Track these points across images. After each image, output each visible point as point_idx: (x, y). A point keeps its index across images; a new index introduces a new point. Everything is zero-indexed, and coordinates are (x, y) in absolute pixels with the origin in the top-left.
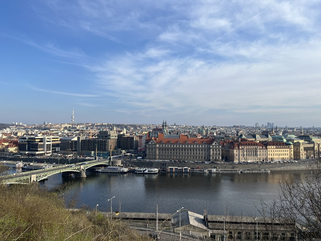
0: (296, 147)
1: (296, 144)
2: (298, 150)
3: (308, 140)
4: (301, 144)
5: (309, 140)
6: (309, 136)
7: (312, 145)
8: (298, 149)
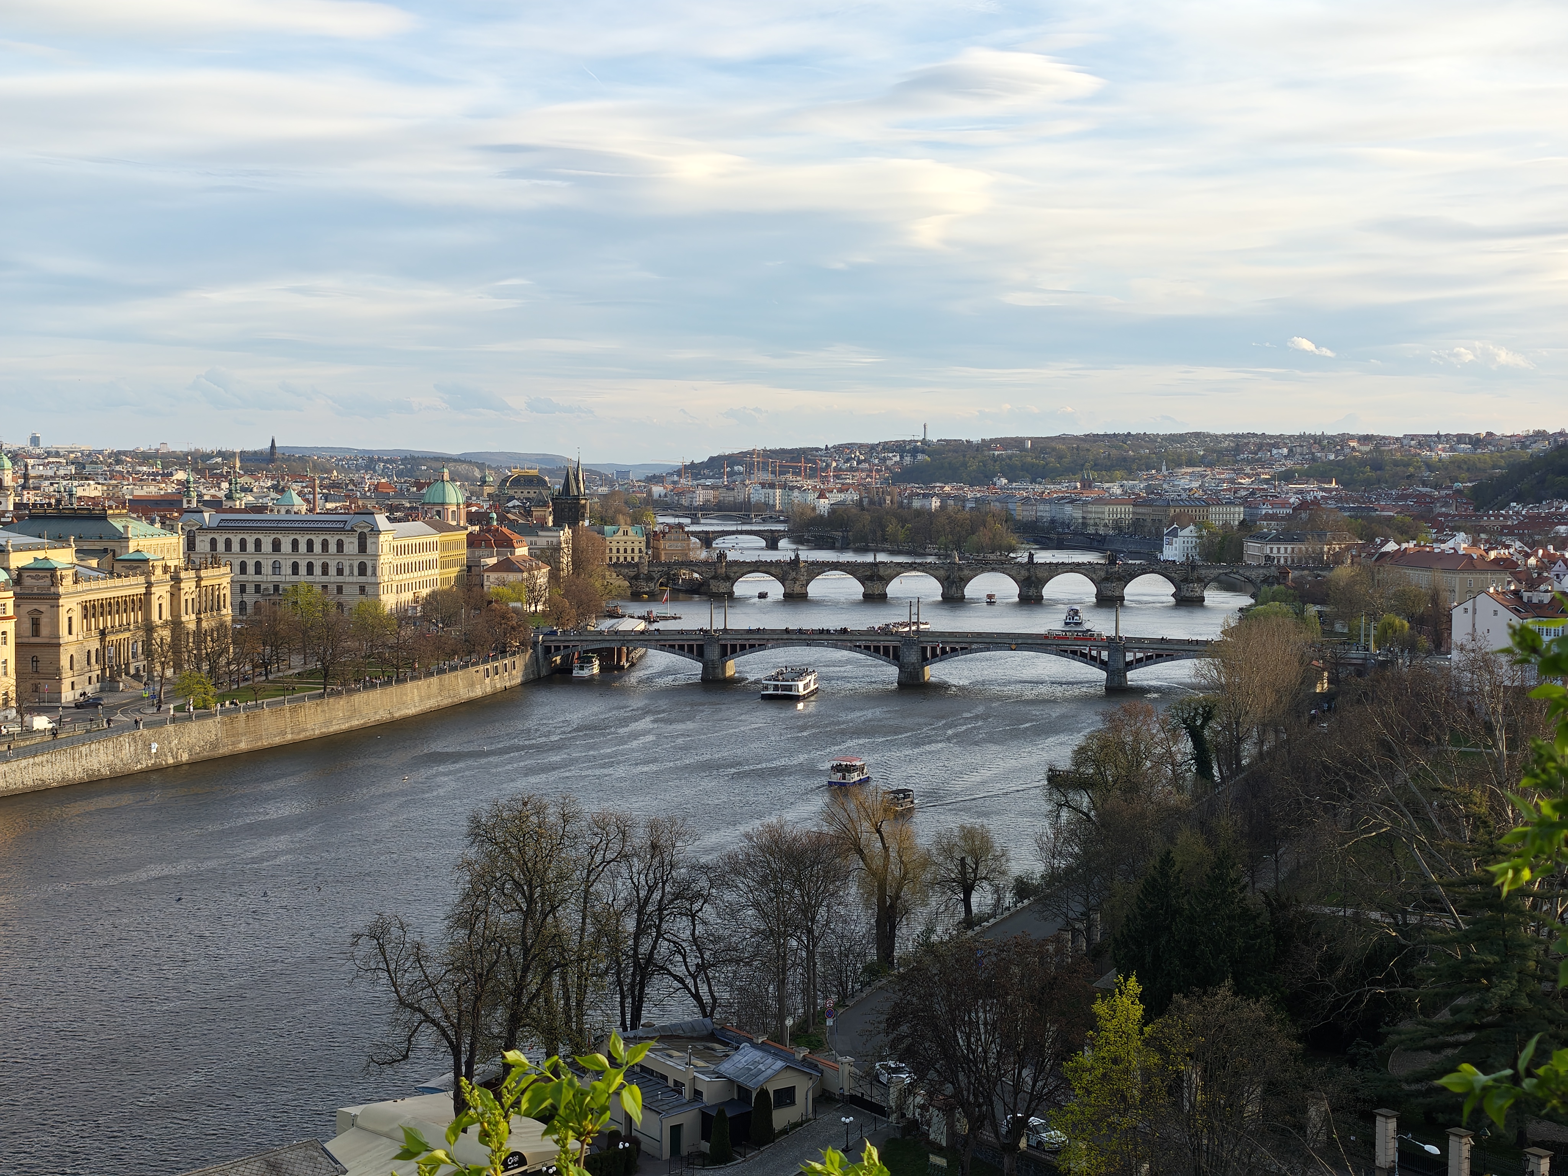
0: (27, 607)
1: (27, 581)
2: (45, 631)
3: (99, 546)
4: (68, 581)
5: (110, 545)
6: (103, 518)
7: (132, 580)
8: (44, 620)
